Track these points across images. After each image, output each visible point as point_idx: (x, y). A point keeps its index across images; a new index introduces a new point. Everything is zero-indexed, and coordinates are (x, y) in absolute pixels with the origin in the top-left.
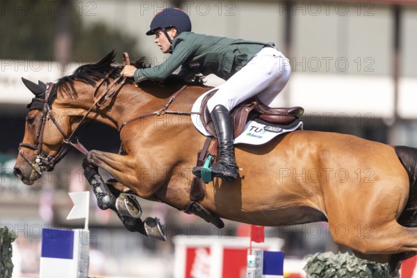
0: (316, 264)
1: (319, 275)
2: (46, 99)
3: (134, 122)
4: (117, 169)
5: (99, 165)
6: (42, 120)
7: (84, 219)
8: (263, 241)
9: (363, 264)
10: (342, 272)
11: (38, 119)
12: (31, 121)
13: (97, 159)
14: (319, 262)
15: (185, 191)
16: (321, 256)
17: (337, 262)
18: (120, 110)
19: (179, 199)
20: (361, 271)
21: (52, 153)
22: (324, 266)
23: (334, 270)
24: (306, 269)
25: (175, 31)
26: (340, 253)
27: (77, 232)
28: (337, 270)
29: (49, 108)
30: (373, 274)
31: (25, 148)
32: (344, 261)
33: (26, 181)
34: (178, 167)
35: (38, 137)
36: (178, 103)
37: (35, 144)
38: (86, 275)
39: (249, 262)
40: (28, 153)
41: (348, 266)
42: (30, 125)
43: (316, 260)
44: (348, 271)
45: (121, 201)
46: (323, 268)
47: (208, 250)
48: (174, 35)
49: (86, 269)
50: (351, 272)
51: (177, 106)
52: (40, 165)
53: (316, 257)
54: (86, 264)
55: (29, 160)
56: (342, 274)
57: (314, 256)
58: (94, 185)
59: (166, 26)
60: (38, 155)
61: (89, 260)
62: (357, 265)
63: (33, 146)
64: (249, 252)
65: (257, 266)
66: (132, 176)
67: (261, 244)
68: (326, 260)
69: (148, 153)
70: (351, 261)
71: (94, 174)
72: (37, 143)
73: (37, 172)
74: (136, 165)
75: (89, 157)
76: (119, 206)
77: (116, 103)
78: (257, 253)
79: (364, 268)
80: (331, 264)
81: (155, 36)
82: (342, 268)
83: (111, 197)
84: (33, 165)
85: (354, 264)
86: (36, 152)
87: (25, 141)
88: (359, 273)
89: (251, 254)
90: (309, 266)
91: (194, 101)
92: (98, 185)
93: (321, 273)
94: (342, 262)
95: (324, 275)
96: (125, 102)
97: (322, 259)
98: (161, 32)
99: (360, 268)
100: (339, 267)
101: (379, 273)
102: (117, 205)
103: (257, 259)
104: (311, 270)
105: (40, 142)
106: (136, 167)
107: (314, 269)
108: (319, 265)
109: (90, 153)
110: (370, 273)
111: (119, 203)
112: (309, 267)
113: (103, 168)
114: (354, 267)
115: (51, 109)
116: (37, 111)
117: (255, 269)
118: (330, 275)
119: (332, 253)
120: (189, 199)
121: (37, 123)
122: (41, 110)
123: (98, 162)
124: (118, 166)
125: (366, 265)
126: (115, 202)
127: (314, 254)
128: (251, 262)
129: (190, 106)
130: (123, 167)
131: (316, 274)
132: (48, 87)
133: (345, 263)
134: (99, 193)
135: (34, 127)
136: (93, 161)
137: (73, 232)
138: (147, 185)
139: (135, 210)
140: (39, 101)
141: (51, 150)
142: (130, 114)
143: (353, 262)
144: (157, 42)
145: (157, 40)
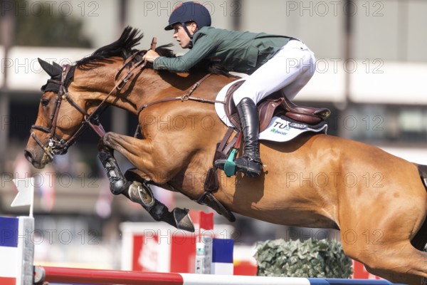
0: (267, 252)
1: (270, 262)
2: (63, 81)
3: (155, 105)
4: (132, 153)
5: (115, 148)
6: (57, 103)
7: (29, 206)
8: (212, 228)
9: (315, 252)
10: (293, 259)
11: (54, 101)
12: (46, 103)
13: (114, 142)
14: (269, 250)
15: (200, 181)
16: (272, 244)
17: (288, 250)
18: (141, 93)
19: (193, 188)
20: (313, 258)
21: (66, 136)
22: (274, 254)
23: (285, 257)
24: (257, 257)
25: (195, 25)
26: (291, 240)
27: (21, 219)
28: (288, 258)
29: (65, 91)
30: (325, 262)
31: (38, 131)
32: (295, 248)
33: (36, 165)
34: (196, 156)
35: (52, 120)
36: (202, 90)
37: (48, 126)
38: (30, 264)
39: (197, 250)
40: (40, 135)
41: (299, 254)
42: (44, 107)
43: (266, 248)
44: (299, 259)
45: (134, 188)
46: (273, 256)
47: (156, 238)
48: (194, 29)
49: (31, 257)
50: (302, 260)
51: (201, 92)
52: (53, 149)
53: (267, 245)
54: (31, 252)
55: (40, 143)
56: (293, 262)
57: (265, 244)
58: (108, 168)
59: (186, 20)
60: (51, 138)
61: (33, 248)
62: (308, 252)
63: (47, 129)
64: (198, 239)
65: (206, 253)
66: (147, 161)
67: (210, 232)
68: (276, 248)
69: (167, 138)
70: (302, 249)
71: (109, 157)
72: (51, 127)
73: (48, 156)
74: (153, 149)
75: (105, 139)
76: (132, 193)
77: (136, 87)
78: (206, 241)
79: (316, 255)
80: (282, 252)
81: (174, 30)
82: (293, 255)
83: (124, 182)
84: (45, 148)
85: (306, 251)
86: (49, 135)
87: (38, 123)
88: (310, 261)
89: (200, 241)
90: (259, 253)
91: (219, 89)
92: (113, 168)
93: (271, 261)
94: (293, 249)
95: (275, 262)
96: (145, 85)
97: (273, 247)
98: (180, 27)
99: (312, 255)
100: (290, 254)
101: (331, 261)
102: (129, 192)
103: (206, 247)
104: (262, 258)
105: (54, 125)
106: (153, 152)
107: (264, 257)
108: (269, 252)
109: (106, 135)
110: (322, 260)
111: (132, 189)
112: (259, 255)
113: (118, 151)
114: (305, 254)
115: (67, 91)
116: (52, 93)
117: (204, 256)
118: (281, 263)
119: (283, 240)
120: (202, 189)
121: (51, 106)
122: (56, 92)
123: (114, 144)
124: (134, 150)
125: (318, 253)
126: (128, 188)
127: (264, 241)
128: (200, 249)
129: (215, 94)
130: (138, 152)
131: (267, 262)
132: (64, 69)
133: (296, 251)
134: (113, 177)
135: (48, 109)
136: (109, 143)
137: (18, 220)
138: (163, 171)
139: (148, 198)
140: (54, 83)
141: (65, 133)
142: (151, 97)
143: (304, 249)
144: (176, 37)
145: (176, 35)
